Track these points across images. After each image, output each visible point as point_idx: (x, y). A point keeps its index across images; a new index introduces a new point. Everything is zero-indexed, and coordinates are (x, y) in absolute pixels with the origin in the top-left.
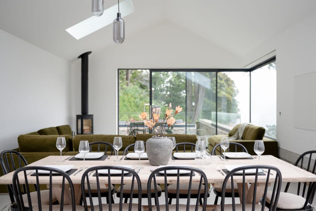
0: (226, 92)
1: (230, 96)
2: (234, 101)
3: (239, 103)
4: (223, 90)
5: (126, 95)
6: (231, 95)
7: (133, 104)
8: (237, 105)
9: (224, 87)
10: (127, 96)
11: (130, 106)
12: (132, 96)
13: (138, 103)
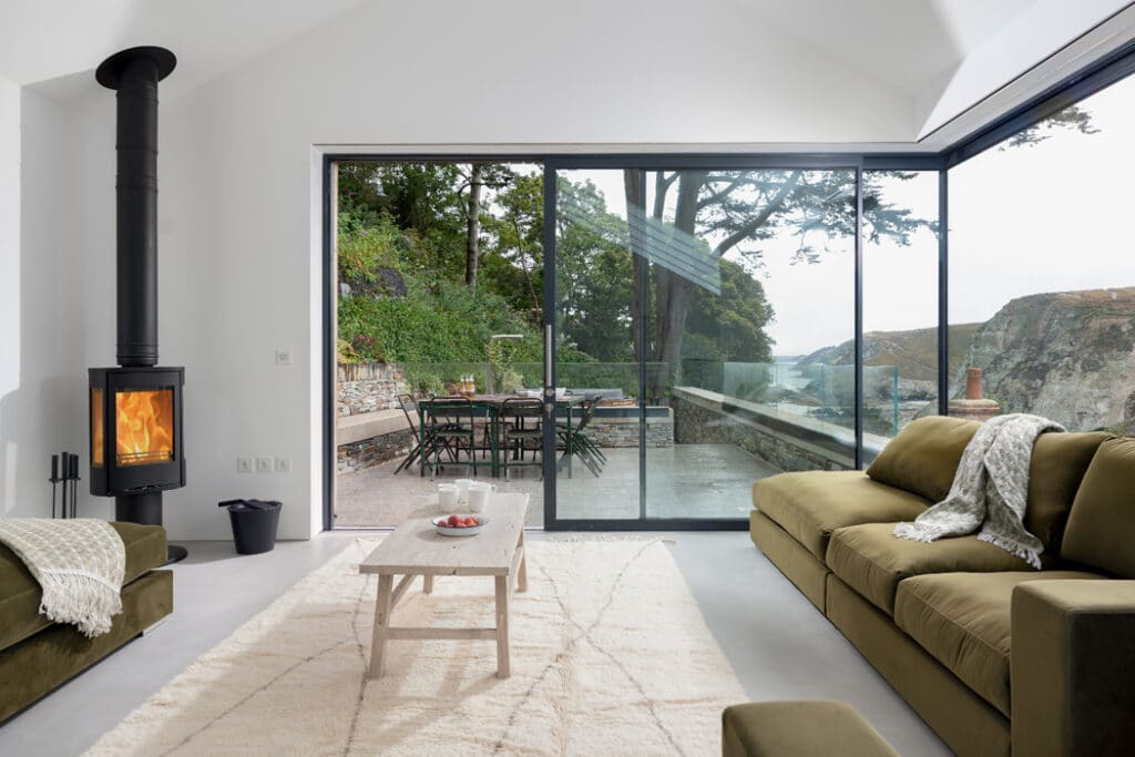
0: (739, 312)
1: (750, 324)
2: (762, 336)
3: (774, 343)
4: (731, 308)
5: (445, 310)
6: (754, 321)
7: (466, 338)
8: (769, 349)
9: (734, 298)
10: (449, 315)
11: (457, 344)
12: (463, 315)
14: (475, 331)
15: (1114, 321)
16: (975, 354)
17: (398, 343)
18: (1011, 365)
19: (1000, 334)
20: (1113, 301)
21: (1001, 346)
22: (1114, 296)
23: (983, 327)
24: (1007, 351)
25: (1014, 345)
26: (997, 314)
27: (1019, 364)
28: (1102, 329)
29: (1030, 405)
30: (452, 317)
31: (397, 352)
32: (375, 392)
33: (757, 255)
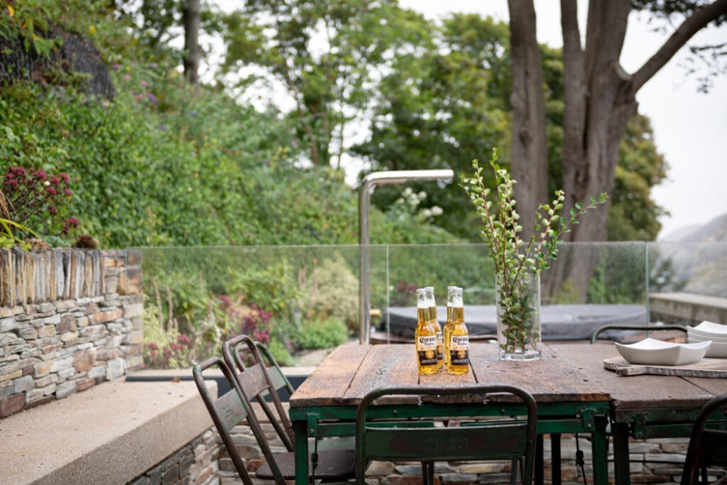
2: (650, 204)
5: (188, 138)
7: (234, 198)
10: (198, 148)
11: (220, 210)
13: (269, 194)
14: (251, 185)
17: (104, 201)
30: (204, 153)
31: (104, 222)
32: (68, 336)
33: (718, 51)
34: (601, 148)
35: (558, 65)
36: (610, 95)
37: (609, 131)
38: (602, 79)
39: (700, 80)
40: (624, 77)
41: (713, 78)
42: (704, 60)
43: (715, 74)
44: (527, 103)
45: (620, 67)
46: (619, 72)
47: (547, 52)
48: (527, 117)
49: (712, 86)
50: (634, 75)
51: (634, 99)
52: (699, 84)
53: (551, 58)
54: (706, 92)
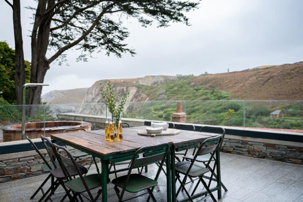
15: (122, 88)
16: (87, 97)
18: (97, 101)
19: (94, 91)
20: (122, 82)
21: (94, 95)
22: (122, 81)
23: (89, 89)
24: (96, 96)
25: (98, 95)
26: (93, 85)
27: (99, 100)
28: (120, 90)
29: (103, 112)
33: (64, 56)
34: (40, 77)
35: (14, 54)
36: (43, 64)
37: (42, 73)
38: (41, 60)
39: (59, 62)
40: (47, 60)
41: (62, 62)
42: (61, 58)
43: (63, 61)
44: (20, 65)
45: (46, 58)
46: (45, 59)
47: (12, 51)
48: (20, 68)
49: (62, 64)
50: (49, 60)
51: (49, 66)
52: (59, 63)
53: (13, 52)
54: (60, 65)
